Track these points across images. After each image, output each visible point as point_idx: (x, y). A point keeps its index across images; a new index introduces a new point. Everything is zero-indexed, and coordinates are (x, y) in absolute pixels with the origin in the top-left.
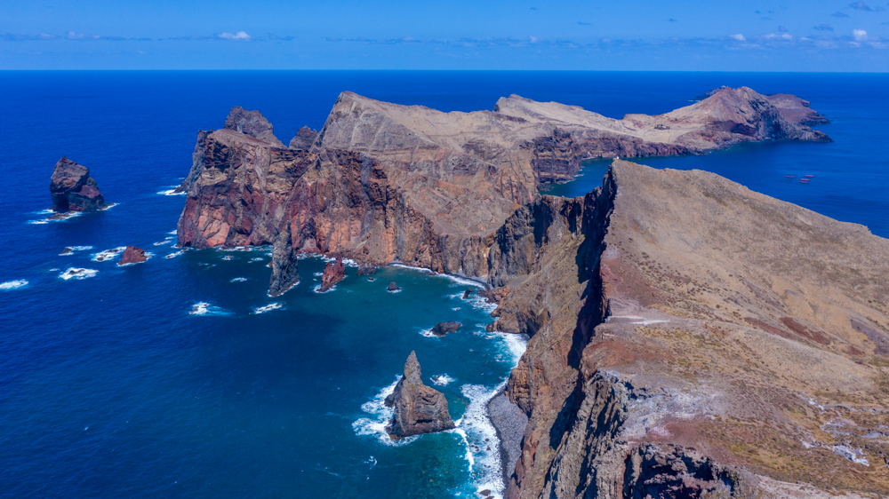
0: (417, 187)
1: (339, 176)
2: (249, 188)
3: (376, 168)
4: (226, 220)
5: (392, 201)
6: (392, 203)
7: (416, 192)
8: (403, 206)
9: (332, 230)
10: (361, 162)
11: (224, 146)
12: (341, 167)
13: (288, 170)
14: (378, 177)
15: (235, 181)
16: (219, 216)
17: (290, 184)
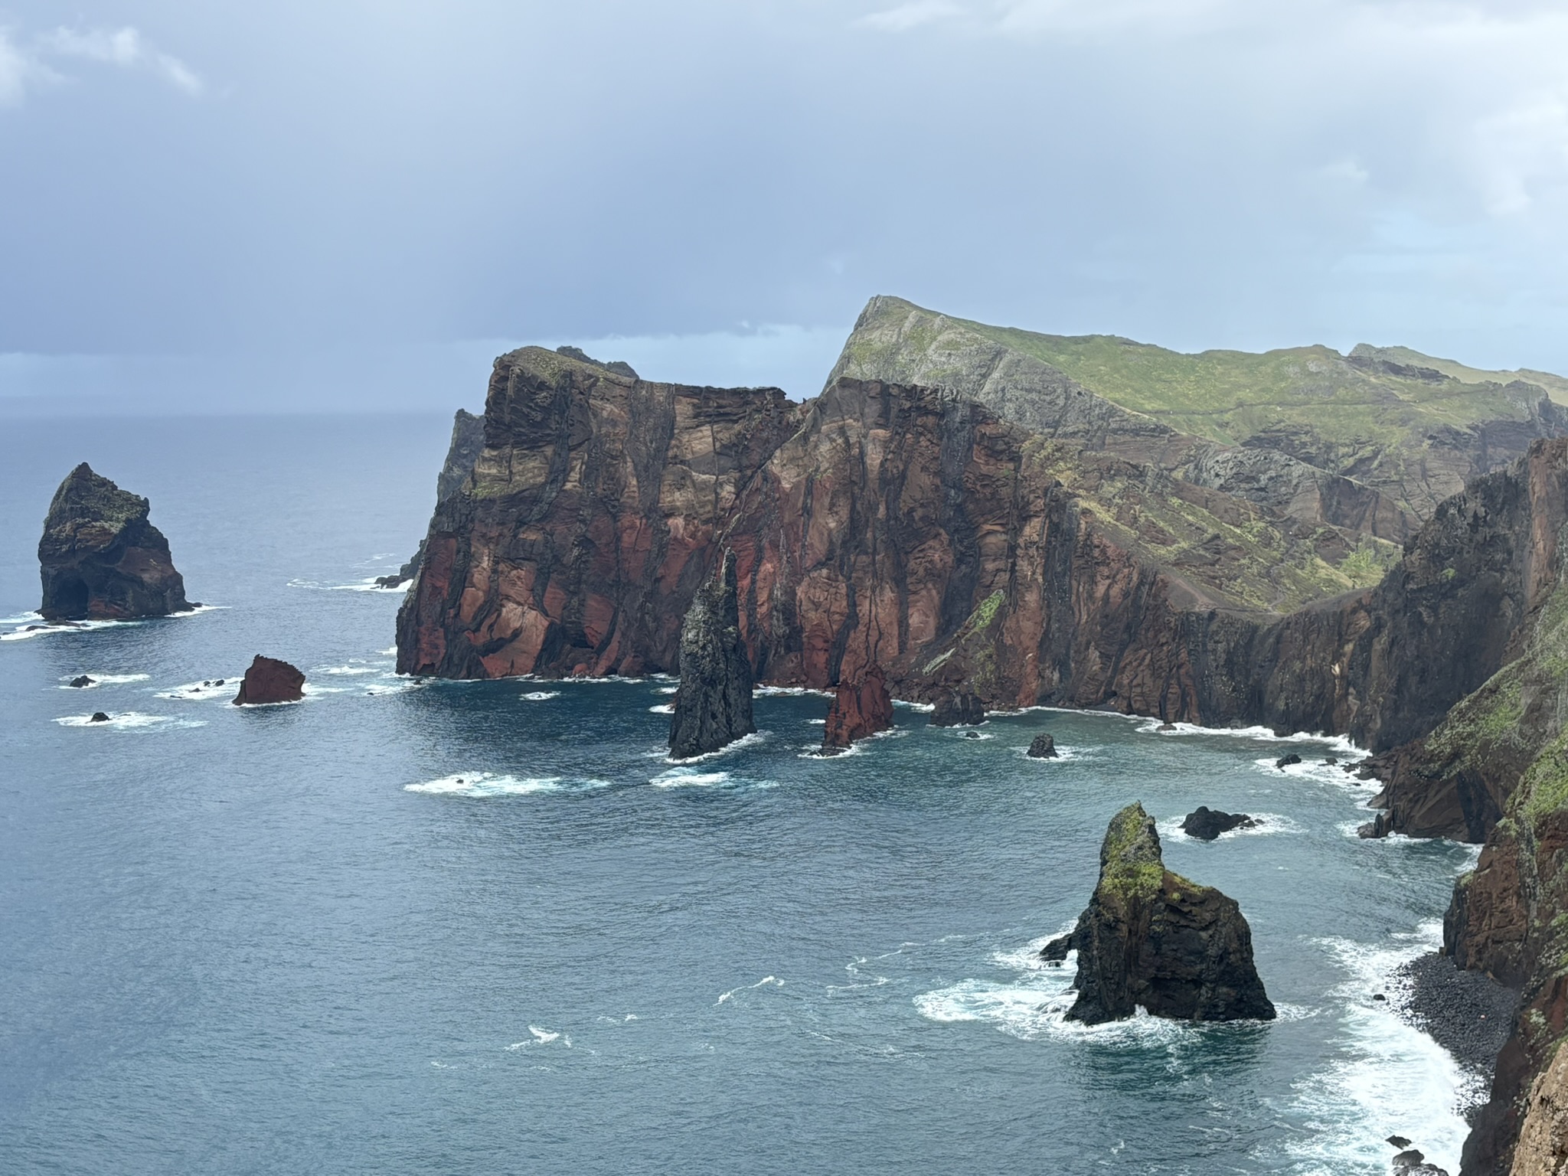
0: (1110, 489)
1: (874, 458)
2: (610, 505)
3: (988, 430)
4: (539, 606)
5: (1036, 523)
6: (1033, 530)
7: (1106, 503)
8: (1069, 536)
9: (852, 619)
10: (941, 415)
11: (542, 386)
12: (881, 432)
13: (723, 451)
14: (994, 454)
15: (569, 486)
16: (519, 590)
17: (728, 491)
